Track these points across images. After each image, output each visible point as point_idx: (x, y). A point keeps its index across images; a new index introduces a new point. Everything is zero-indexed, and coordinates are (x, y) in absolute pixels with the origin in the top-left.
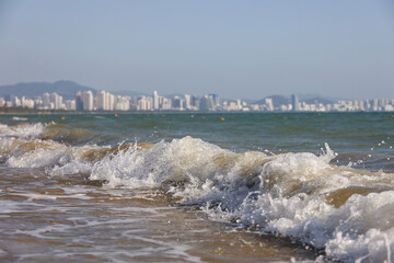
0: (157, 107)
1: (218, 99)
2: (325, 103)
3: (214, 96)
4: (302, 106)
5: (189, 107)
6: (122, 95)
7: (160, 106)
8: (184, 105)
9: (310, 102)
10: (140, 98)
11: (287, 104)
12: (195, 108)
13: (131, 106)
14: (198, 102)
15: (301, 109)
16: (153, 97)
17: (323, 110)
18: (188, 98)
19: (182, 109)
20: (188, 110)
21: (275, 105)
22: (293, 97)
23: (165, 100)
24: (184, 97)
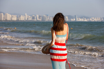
0: (26, 19)
1: (48, 16)
2: (87, 18)
3: (47, 15)
4: (79, 19)
5: (38, 19)
6: (14, 15)
7: (28, 19)
8: (36, 19)
9: (81, 18)
10: (20, 16)
11: (73, 19)
12: (40, 20)
13: (17, 19)
14: (41, 18)
15: (78, 20)
16: (25, 15)
17: (86, 21)
18: (38, 16)
19: (35, 20)
20: (38, 20)
21: (69, 19)
22: (75, 16)
23: (29, 17)
24: (36, 16)
